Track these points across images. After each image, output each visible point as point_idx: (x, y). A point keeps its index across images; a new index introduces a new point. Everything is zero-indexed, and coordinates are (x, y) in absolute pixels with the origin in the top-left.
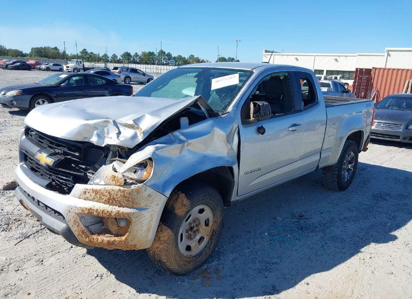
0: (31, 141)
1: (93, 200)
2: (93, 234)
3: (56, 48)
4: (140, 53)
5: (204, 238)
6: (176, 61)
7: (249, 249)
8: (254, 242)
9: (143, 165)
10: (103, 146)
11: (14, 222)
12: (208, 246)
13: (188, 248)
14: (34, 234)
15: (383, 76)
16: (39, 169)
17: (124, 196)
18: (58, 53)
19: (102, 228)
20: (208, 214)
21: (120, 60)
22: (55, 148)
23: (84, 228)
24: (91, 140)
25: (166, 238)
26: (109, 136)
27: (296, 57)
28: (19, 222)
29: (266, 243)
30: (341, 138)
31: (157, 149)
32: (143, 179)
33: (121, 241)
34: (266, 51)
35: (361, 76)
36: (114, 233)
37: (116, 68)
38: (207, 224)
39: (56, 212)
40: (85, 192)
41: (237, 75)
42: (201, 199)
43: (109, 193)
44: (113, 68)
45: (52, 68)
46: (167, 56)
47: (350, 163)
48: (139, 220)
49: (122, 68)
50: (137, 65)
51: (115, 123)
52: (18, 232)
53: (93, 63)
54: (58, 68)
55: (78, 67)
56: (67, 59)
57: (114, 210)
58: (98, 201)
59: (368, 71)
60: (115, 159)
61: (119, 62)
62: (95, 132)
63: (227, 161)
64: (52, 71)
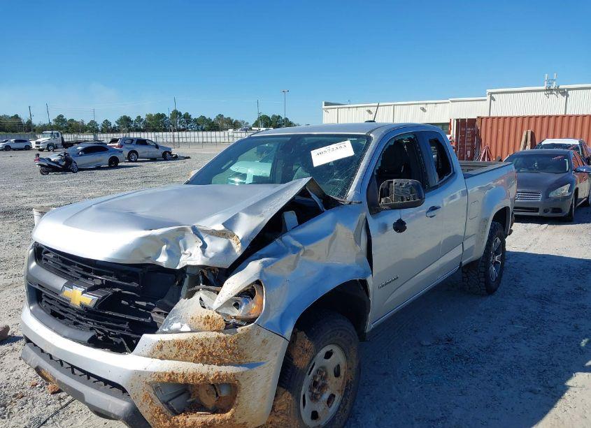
0: (48, 268)
1: (176, 358)
2: (178, 414)
3: (16, 117)
4: (144, 117)
5: (334, 396)
6: (198, 125)
7: (395, 401)
8: (397, 388)
9: (248, 293)
10: (178, 268)
11: (13, 399)
12: (342, 407)
13: (315, 415)
14: (52, 416)
15: (492, 128)
16: (66, 313)
17: (226, 347)
18: (20, 124)
19: (188, 401)
20: (338, 357)
21: (115, 127)
22: (93, 278)
23: (162, 406)
24: (157, 260)
25: (284, 407)
26: (186, 252)
27: (369, 108)
28: (23, 400)
29: (416, 388)
30: (486, 220)
31: (265, 265)
32: (252, 316)
33: (224, 420)
34: (327, 104)
35: (462, 129)
36: (210, 408)
37: (114, 141)
38: (337, 374)
39: (107, 382)
40: (162, 347)
41: (348, 143)
42: (329, 336)
43: (202, 344)
44: (109, 140)
45: (12, 146)
46: (184, 117)
47: (496, 254)
48: (251, 382)
49: (124, 139)
50: (142, 134)
51: (196, 231)
52: (25, 417)
53: (75, 136)
54: (22, 145)
55: (55, 142)
56: (34, 131)
57: (211, 372)
58: (184, 360)
59: (472, 122)
60: (197, 287)
61: (114, 130)
62: (165, 247)
63: (357, 272)
64: (14, 150)
